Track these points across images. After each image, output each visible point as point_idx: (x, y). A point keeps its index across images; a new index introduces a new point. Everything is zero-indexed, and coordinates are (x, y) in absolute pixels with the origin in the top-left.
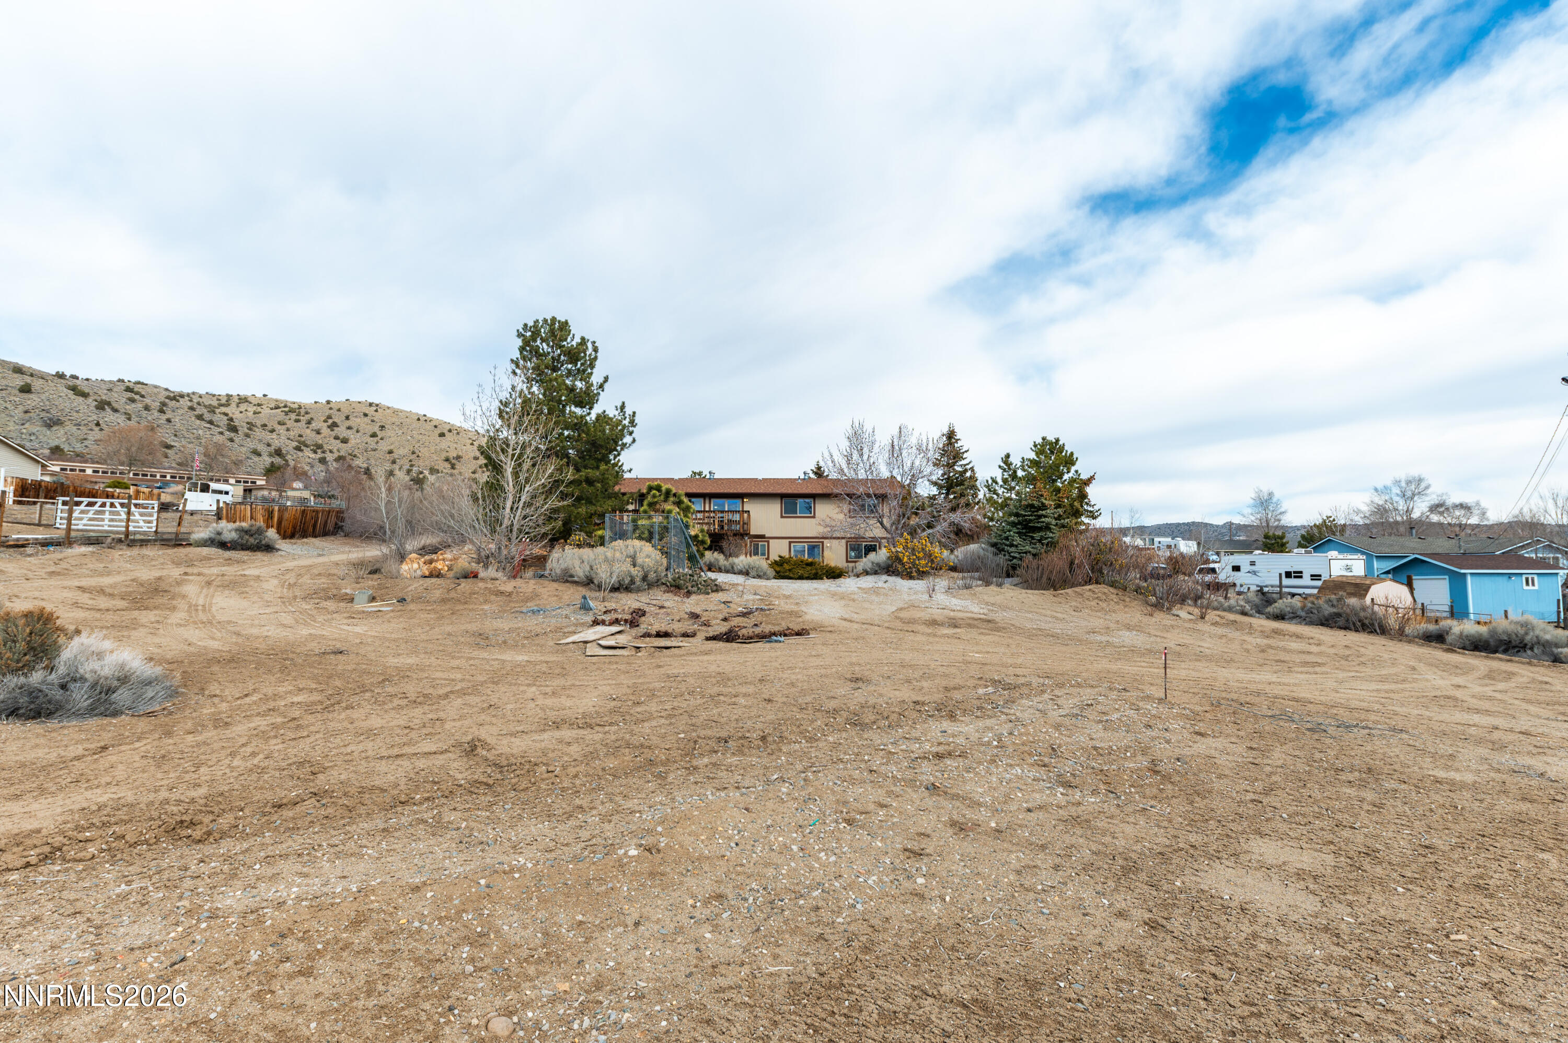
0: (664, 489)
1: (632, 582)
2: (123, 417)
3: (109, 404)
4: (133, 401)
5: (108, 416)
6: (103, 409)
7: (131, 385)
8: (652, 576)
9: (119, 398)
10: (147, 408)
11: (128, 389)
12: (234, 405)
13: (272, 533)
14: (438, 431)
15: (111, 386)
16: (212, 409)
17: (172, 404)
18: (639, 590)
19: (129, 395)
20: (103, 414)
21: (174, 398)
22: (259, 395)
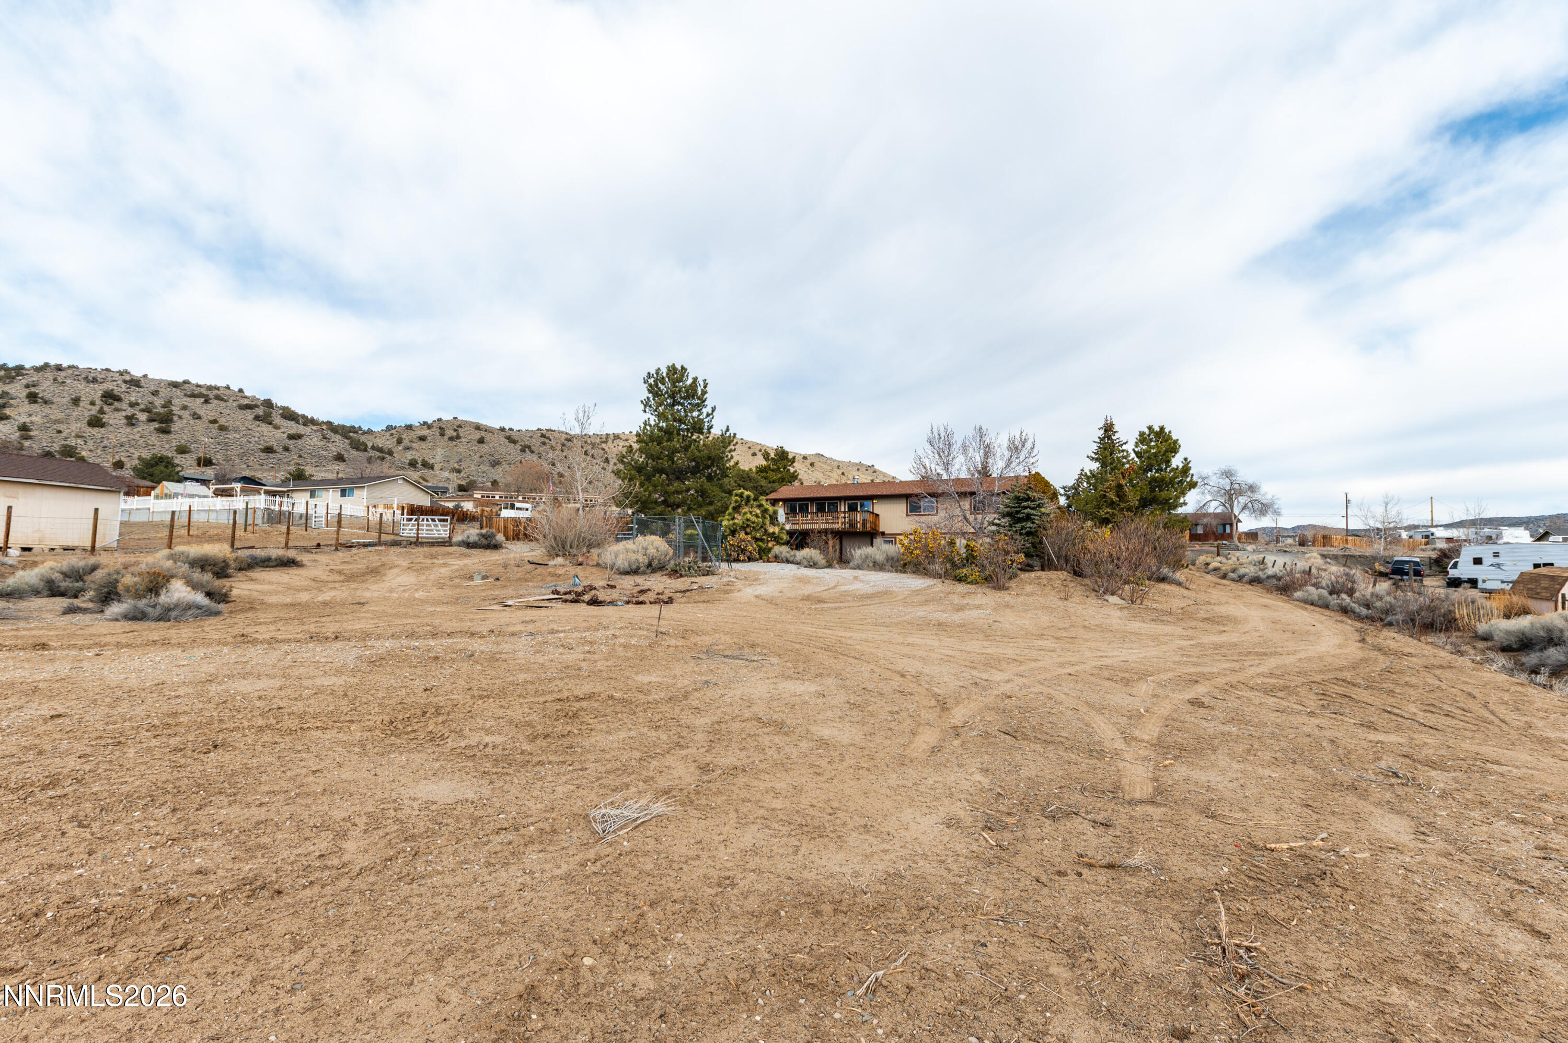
0: (745, 496)
1: (638, 568)
2: (536, 457)
3: (529, 447)
4: (544, 443)
5: (528, 456)
6: (524, 451)
7: (544, 432)
8: (655, 563)
9: (535, 443)
10: (552, 448)
11: (543, 436)
12: (610, 441)
13: (500, 537)
14: (751, 452)
15: (531, 434)
16: (593, 445)
17: (569, 444)
18: (644, 573)
19: (543, 439)
20: (524, 455)
21: (569, 440)
22: (627, 432)
